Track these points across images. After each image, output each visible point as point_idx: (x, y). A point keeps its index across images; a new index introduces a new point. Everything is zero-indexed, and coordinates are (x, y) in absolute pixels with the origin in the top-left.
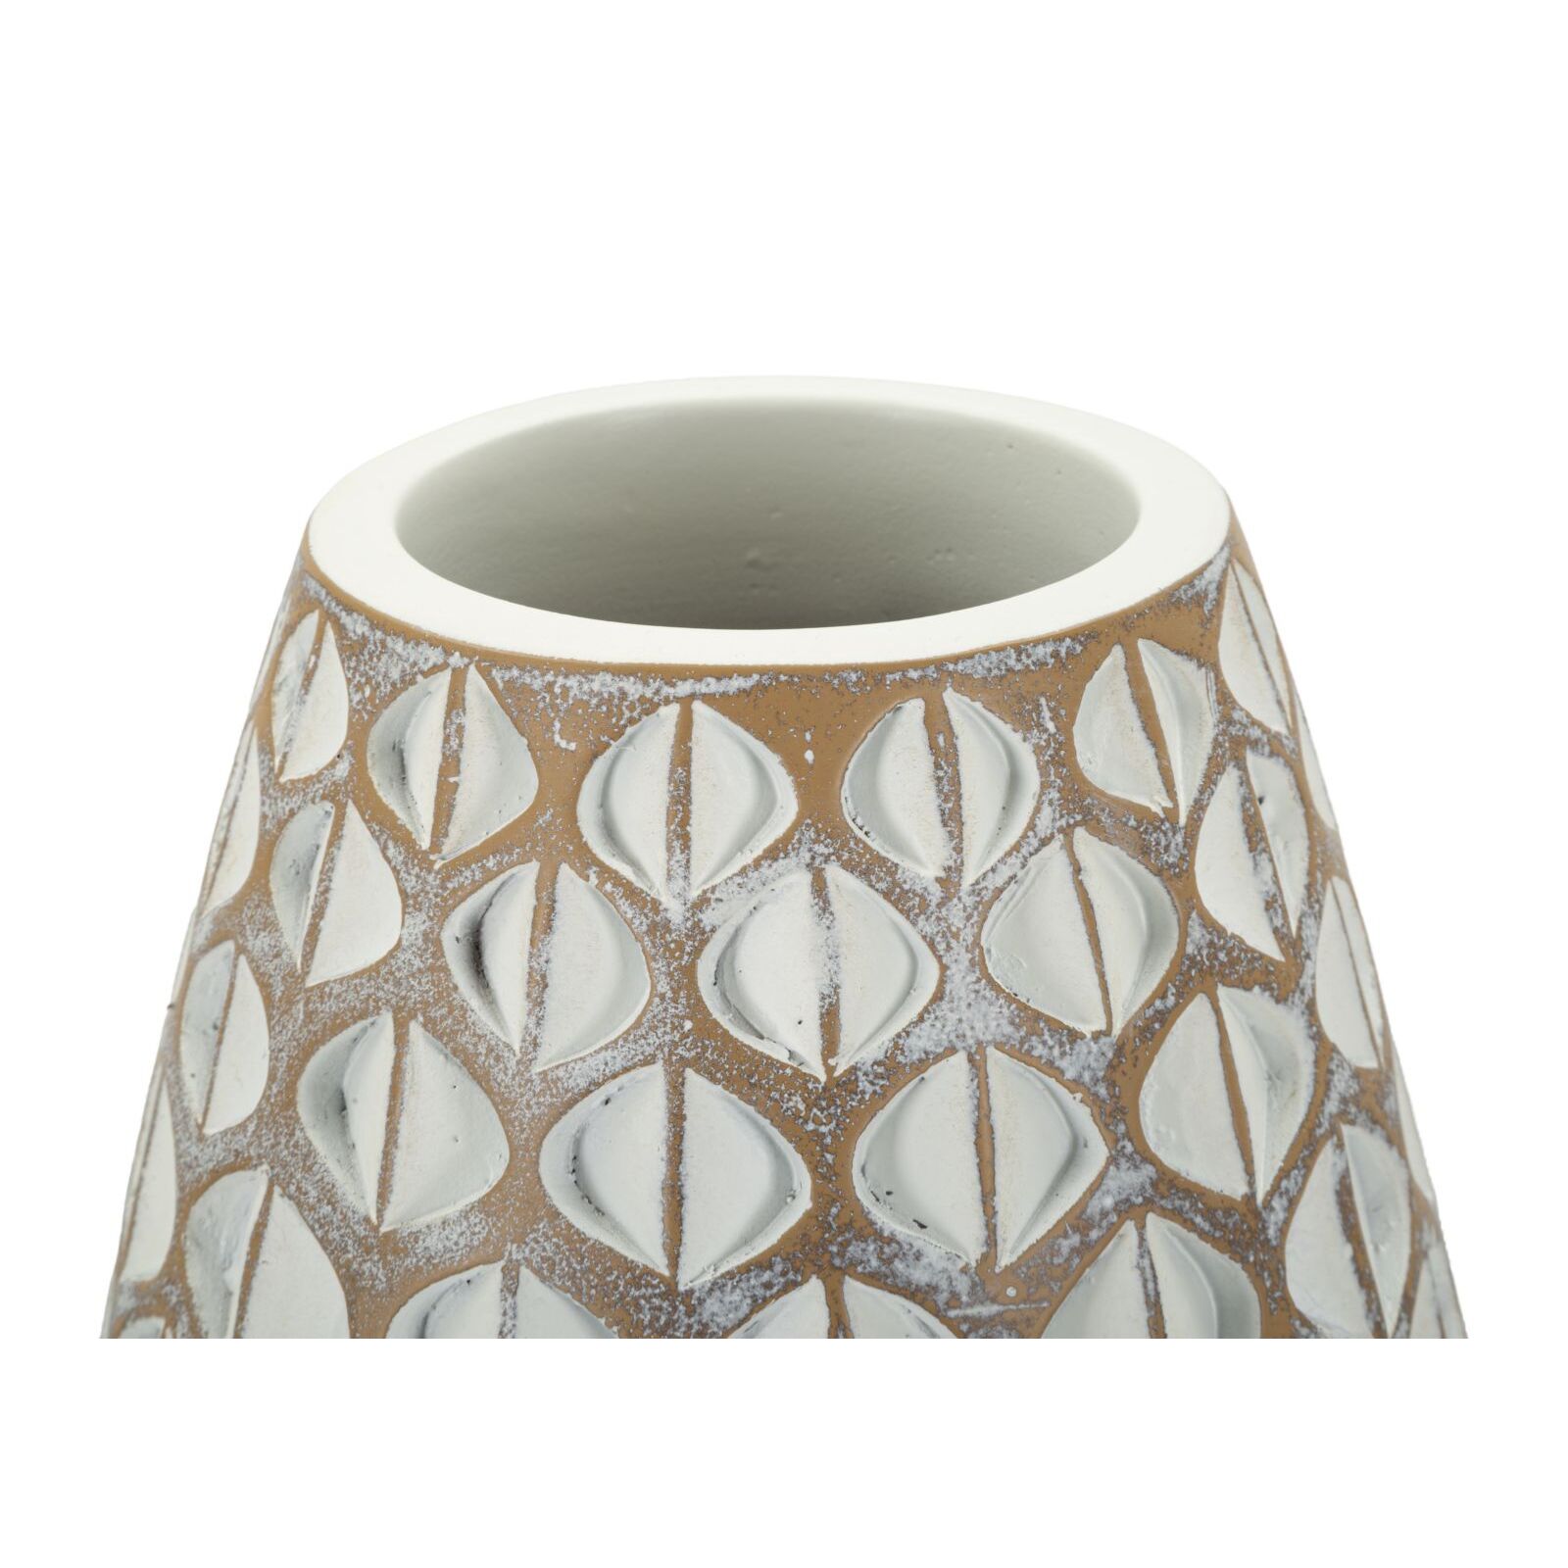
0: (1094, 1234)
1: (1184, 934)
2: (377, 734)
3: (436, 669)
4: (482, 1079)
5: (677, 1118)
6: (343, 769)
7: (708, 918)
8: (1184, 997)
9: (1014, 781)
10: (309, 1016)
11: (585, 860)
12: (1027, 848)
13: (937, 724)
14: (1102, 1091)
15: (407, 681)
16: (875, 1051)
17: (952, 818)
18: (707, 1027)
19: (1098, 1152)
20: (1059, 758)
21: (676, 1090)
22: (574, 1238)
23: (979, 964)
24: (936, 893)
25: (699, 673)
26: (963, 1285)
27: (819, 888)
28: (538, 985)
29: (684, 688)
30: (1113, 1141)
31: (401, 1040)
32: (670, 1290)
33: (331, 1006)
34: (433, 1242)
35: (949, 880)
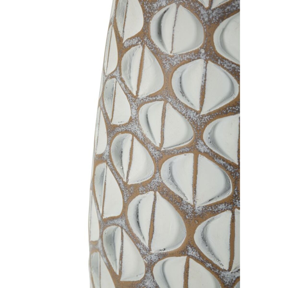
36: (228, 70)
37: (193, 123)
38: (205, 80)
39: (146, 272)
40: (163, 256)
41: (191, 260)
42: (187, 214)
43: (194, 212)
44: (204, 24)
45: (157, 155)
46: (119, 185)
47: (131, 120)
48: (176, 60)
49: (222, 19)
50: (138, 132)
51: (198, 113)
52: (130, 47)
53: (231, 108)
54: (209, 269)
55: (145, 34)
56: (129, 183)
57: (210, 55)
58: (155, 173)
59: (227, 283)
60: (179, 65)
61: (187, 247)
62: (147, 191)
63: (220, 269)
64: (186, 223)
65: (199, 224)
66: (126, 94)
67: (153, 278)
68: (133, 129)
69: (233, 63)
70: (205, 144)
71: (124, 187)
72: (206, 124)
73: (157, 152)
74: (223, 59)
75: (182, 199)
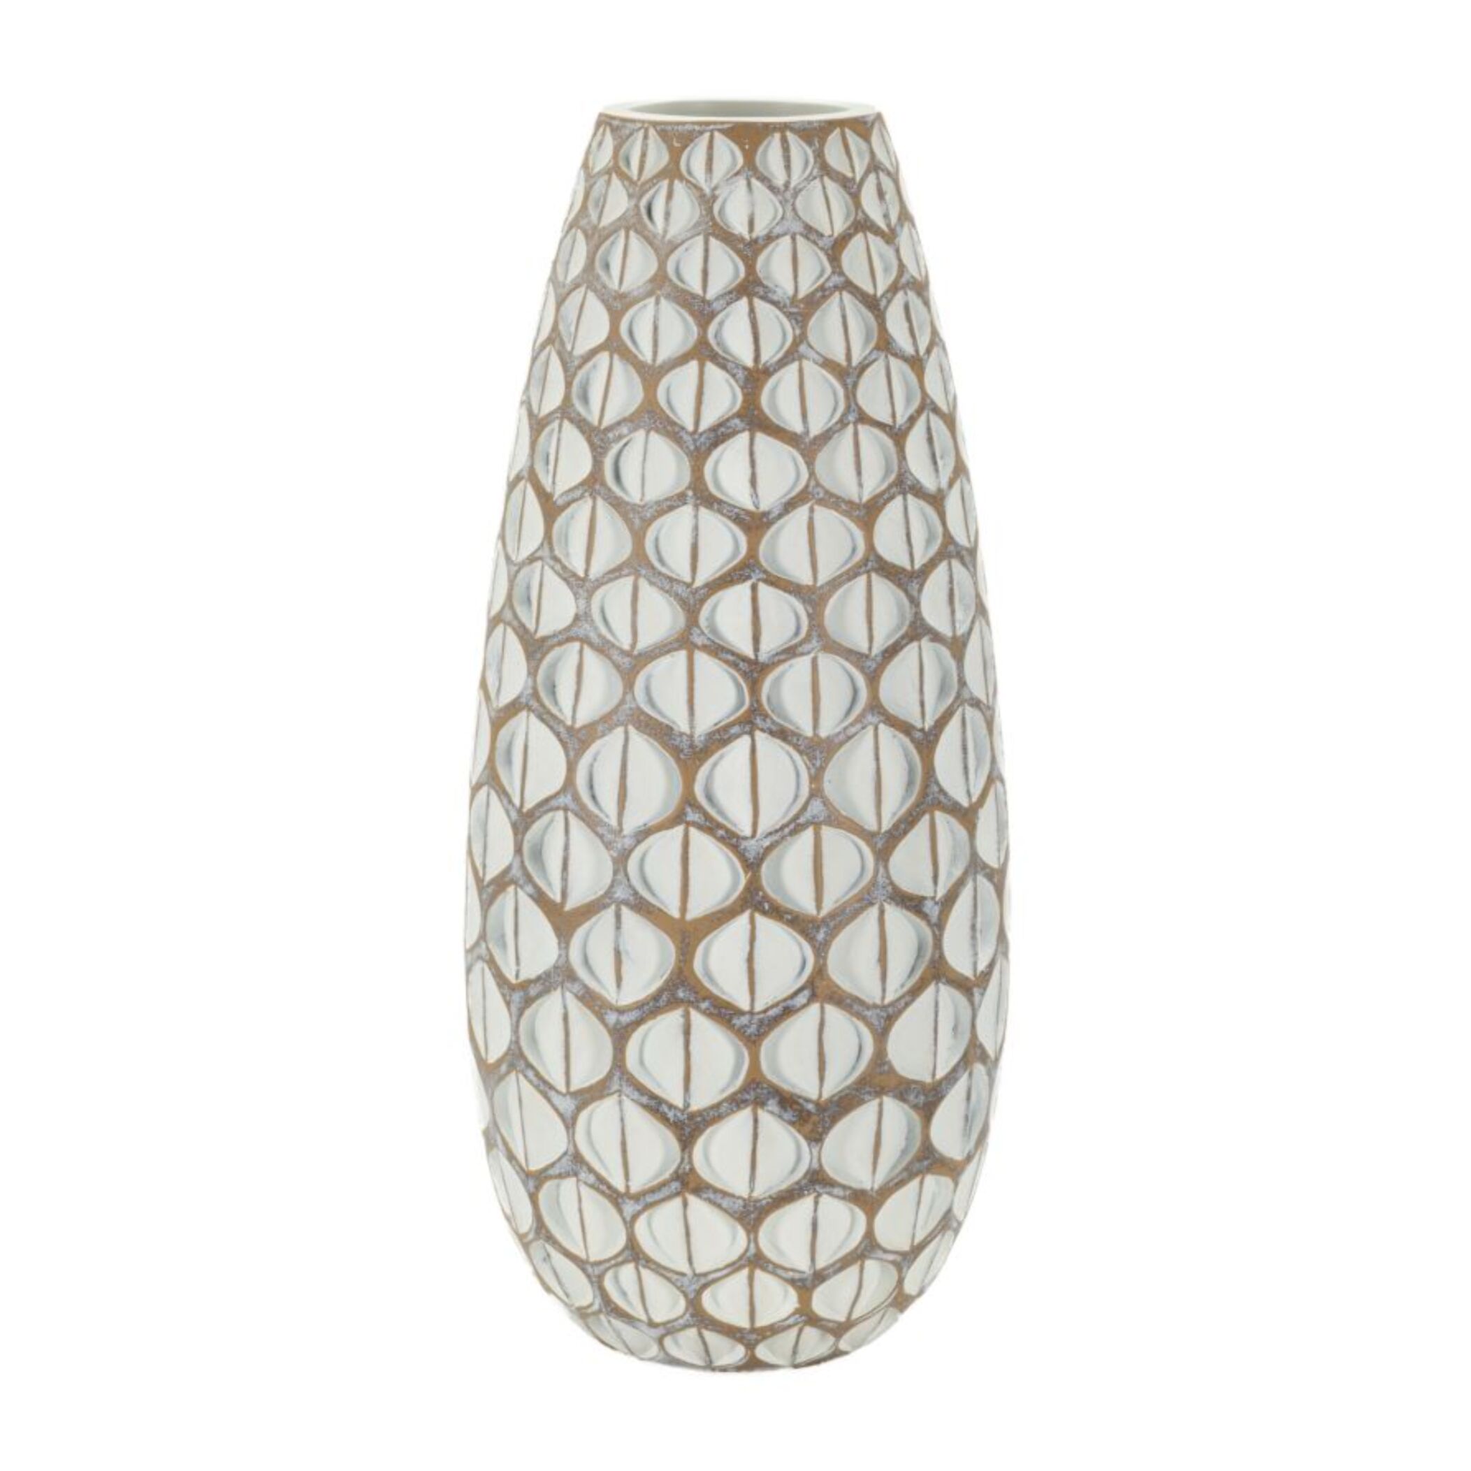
0: (827, 293)
1: (857, 214)
2: (622, 151)
3: (640, 129)
4: (651, 244)
5: (706, 251)
6: (611, 164)
7: (717, 192)
8: (856, 231)
9: (807, 163)
10: (600, 236)
11: (681, 178)
12: (810, 178)
13: (784, 141)
14: (830, 252)
15: (631, 134)
16: (765, 232)
17: (788, 167)
18: (715, 224)
19: (829, 270)
20: (819, 155)
21: (706, 243)
22: (675, 287)
23: (794, 209)
24: (782, 188)
25: (715, 123)
26: (788, 302)
27: (749, 185)
28: (667, 215)
29: (712, 127)
30: (833, 267)
31: (627, 237)
32: (703, 300)
33: (606, 232)
34: (635, 293)
35: (787, 185)
36: (729, 518)
37: (683, 603)
38: (697, 535)
39: (615, 872)
40: (644, 833)
41: (693, 831)
42: (682, 751)
43: (692, 746)
44: (690, 454)
45: (628, 663)
46: (558, 735)
47: (577, 618)
48: (650, 510)
49: (715, 444)
50: (592, 635)
51: (688, 585)
52: (568, 504)
53: (737, 573)
54: (721, 839)
55: (596, 481)
56: (578, 725)
57: (701, 498)
58: (625, 694)
59: (752, 860)
60: (654, 518)
61: (684, 809)
62: (611, 729)
63: (738, 837)
64: (680, 767)
65: (701, 765)
66: (565, 580)
67: (628, 880)
68: (581, 632)
69: (735, 507)
70: (703, 633)
71: (567, 736)
72: (702, 601)
73: (627, 660)
74: (720, 502)
75: (671, 729)
